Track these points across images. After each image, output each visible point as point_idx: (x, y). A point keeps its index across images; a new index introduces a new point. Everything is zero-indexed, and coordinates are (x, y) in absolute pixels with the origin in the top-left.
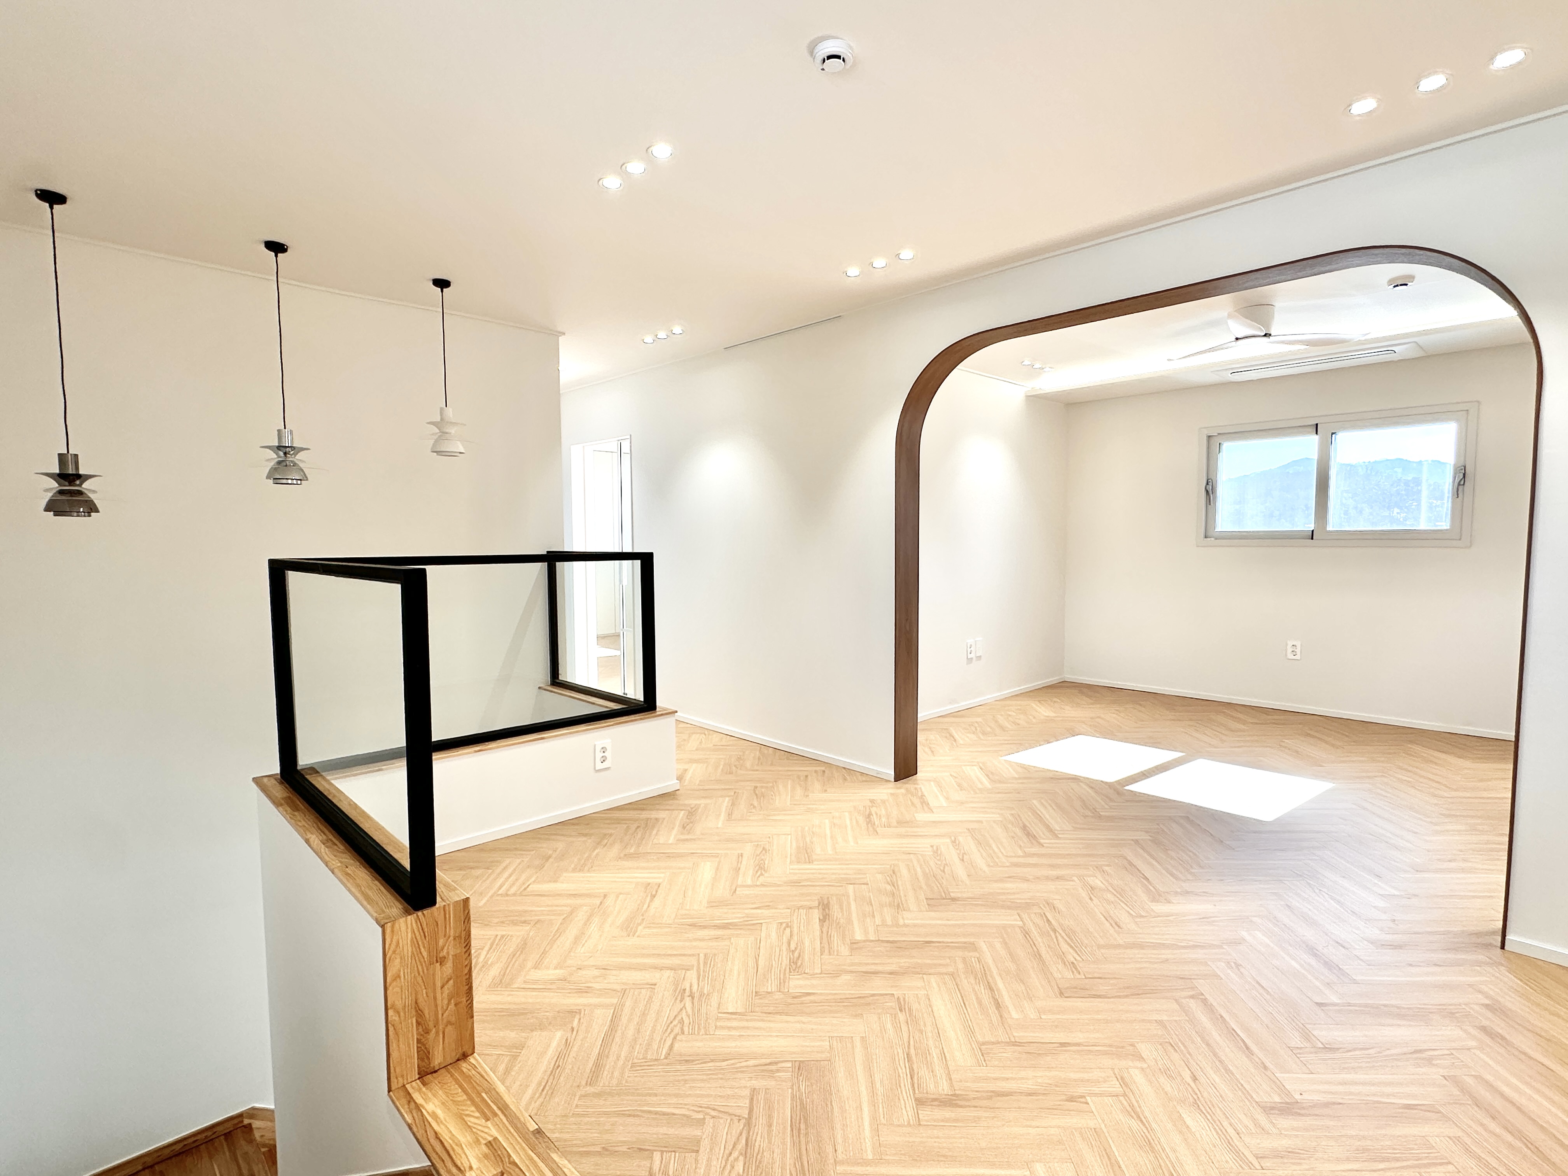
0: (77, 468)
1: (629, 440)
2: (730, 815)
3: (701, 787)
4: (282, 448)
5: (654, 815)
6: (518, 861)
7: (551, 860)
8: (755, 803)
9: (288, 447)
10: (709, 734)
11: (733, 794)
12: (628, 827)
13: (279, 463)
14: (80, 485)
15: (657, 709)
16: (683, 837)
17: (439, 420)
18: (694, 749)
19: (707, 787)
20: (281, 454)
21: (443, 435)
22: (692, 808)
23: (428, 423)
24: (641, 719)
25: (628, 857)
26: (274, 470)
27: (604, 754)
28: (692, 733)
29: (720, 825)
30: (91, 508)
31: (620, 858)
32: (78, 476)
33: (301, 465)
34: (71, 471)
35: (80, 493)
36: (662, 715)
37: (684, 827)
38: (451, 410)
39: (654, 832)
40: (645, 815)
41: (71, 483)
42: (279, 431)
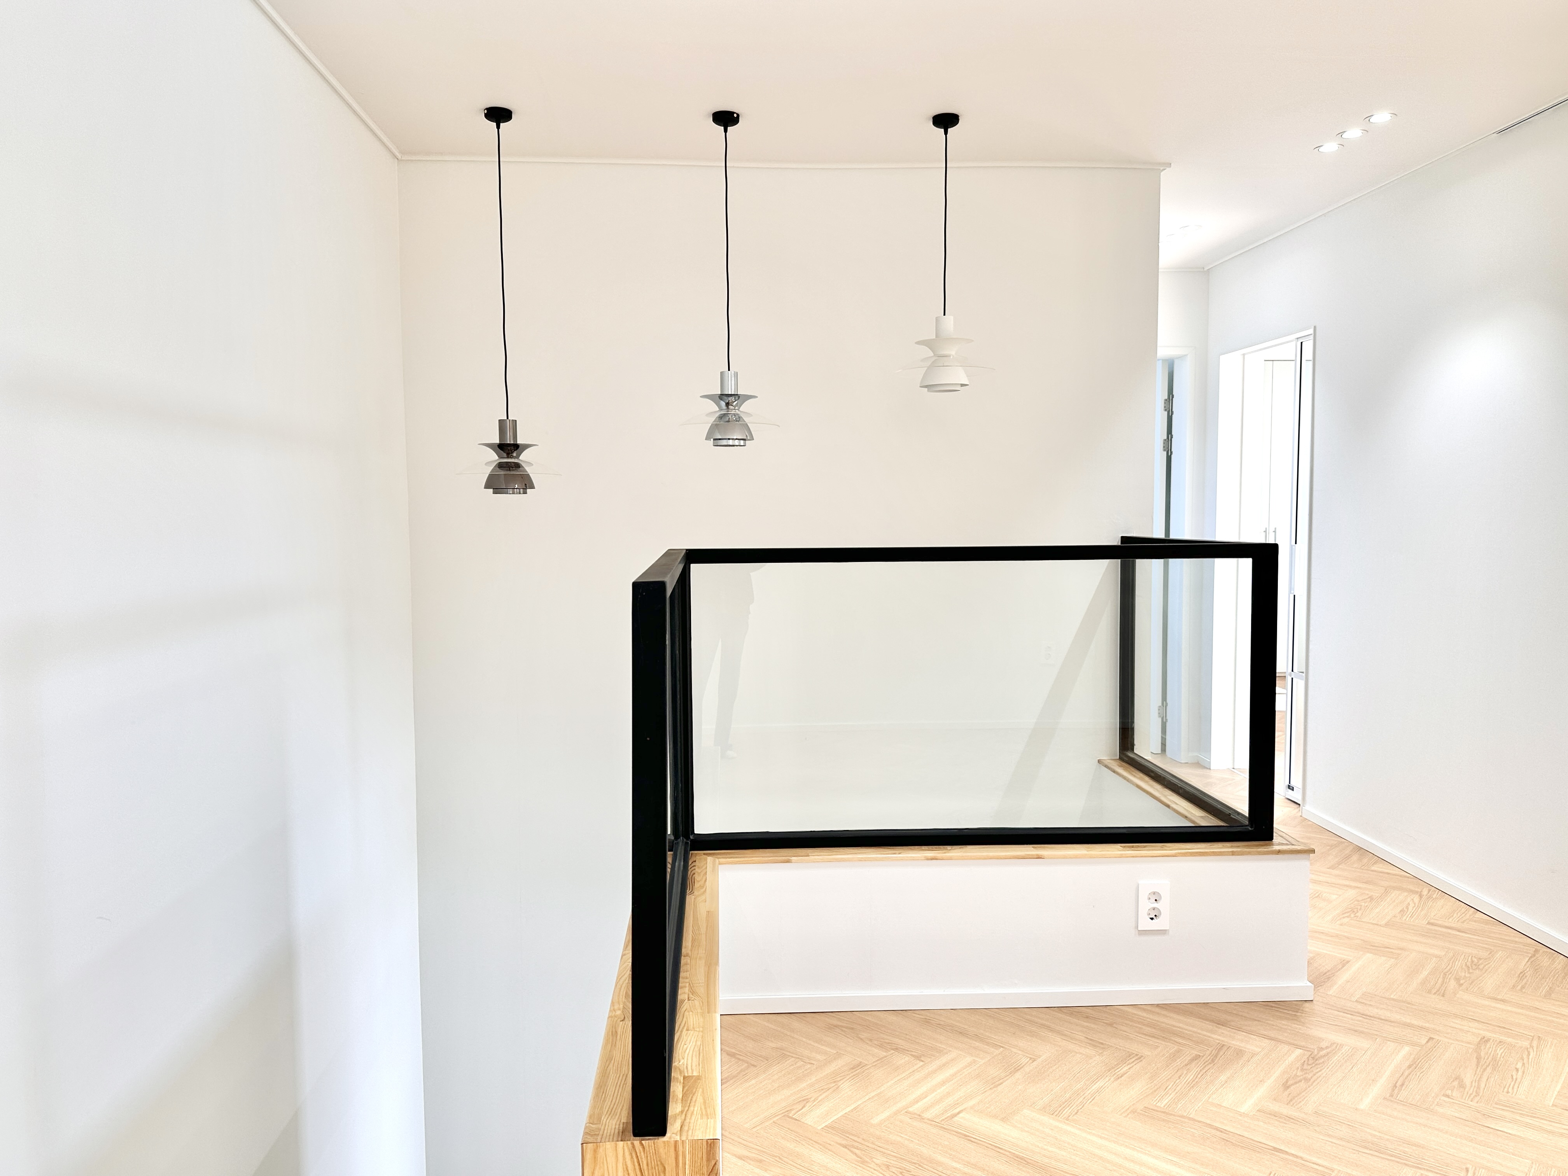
0: (515, 436)
1: (1312, 337)
2: (1396, 1087)
3: (1360, 1007)
4: (727, 399)
5: (1237, 1040)
6: (969, 1059)
7: (1018, 1075)
8: (1468, 1077)
9: (731, 395)
10: (1429, 897)
11: (1424, 1041)
12: (1179, 1051)
13: (721, 417)
14: (518, 457)
15: (1276, 838)
16: (1275, 1107)
17: (934, 338)
18: (1383, 922)
19: (1373, 1011)
20: (723, 404)
21: (938, 360)
22: (1322, 1049)
23: (918, 343)
24: (1233, 853)
25: (1149, 1114)
26: (714, 427)
27: (1156, 905)
28: (1395, 888)
29: (1364, 1105)
30: (527, 484)
31: (1134, 1112)
32: (516, 447)
33: (747, 419)
34: (509, 440)
35: (517, 466)
36: (1279, 852)
37: (1286, 1086)
38: (952, 318)
39: (1223, 1078)
40: (1221, 1035)
41: (509, 455)
42: (722, 373)
